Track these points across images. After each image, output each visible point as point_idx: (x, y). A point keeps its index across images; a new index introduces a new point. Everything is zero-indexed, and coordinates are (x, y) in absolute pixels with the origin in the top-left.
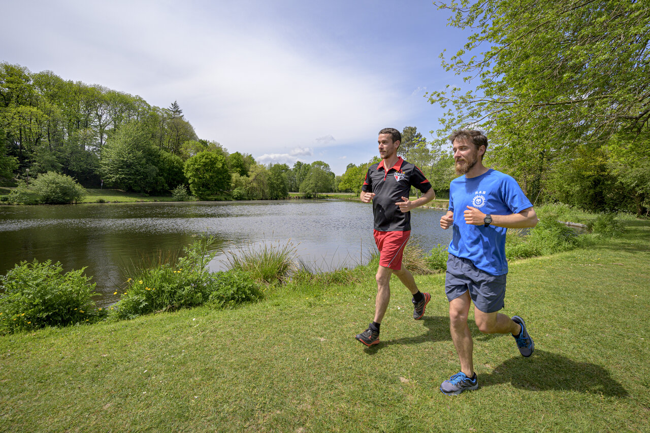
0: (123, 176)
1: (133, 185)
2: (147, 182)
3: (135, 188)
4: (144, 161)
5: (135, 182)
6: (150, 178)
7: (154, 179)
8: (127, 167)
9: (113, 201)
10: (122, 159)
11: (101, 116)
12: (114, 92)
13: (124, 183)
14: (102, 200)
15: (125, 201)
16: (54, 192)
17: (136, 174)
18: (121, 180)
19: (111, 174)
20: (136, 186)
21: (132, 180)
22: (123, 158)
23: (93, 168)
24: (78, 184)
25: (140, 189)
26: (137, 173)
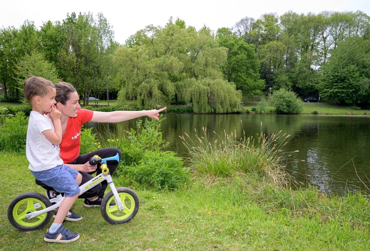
0: (337, 90)
1: (346, 98)
2: (359, 95)
3: (347, 102)
4: (357, 74)
5: (348, 95)
6: (363, 91)
7: (366, 92)
8: (341, 81)
9: (326, 113)
10: (336, 74)
11: (326, 38)
12: (337, 14)
13: (338, 96)
14: (316, 112)
15: (335, 113)
16: (281, 105)
17: (349, 88)
18: (334, 94)
19: (327, 88)
20: (348, 99)
21: (345, 93)
22: (338, 73)
23: (314, 84)
24: (299, 98)
25: (351, 102)
26: (350, 86)
